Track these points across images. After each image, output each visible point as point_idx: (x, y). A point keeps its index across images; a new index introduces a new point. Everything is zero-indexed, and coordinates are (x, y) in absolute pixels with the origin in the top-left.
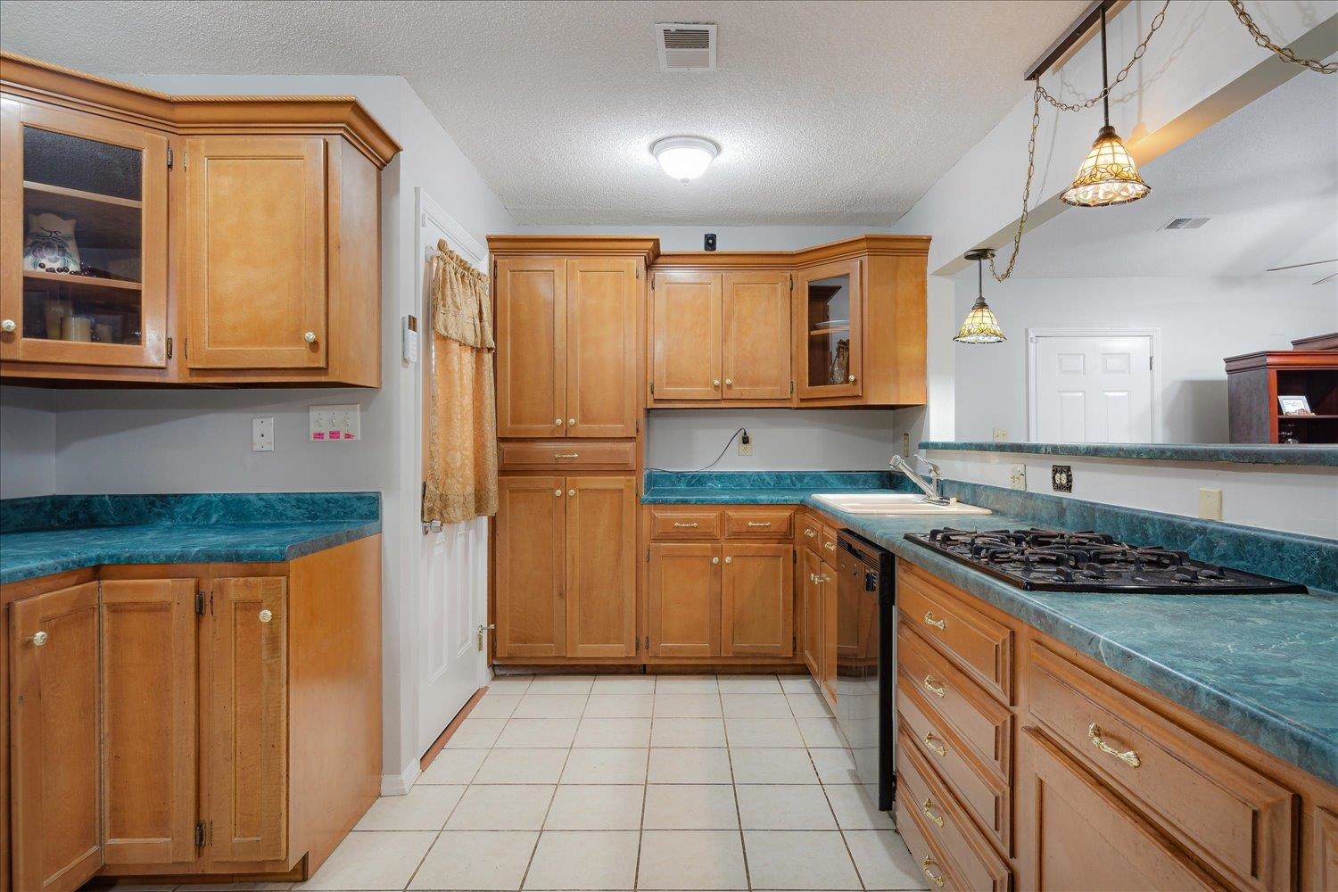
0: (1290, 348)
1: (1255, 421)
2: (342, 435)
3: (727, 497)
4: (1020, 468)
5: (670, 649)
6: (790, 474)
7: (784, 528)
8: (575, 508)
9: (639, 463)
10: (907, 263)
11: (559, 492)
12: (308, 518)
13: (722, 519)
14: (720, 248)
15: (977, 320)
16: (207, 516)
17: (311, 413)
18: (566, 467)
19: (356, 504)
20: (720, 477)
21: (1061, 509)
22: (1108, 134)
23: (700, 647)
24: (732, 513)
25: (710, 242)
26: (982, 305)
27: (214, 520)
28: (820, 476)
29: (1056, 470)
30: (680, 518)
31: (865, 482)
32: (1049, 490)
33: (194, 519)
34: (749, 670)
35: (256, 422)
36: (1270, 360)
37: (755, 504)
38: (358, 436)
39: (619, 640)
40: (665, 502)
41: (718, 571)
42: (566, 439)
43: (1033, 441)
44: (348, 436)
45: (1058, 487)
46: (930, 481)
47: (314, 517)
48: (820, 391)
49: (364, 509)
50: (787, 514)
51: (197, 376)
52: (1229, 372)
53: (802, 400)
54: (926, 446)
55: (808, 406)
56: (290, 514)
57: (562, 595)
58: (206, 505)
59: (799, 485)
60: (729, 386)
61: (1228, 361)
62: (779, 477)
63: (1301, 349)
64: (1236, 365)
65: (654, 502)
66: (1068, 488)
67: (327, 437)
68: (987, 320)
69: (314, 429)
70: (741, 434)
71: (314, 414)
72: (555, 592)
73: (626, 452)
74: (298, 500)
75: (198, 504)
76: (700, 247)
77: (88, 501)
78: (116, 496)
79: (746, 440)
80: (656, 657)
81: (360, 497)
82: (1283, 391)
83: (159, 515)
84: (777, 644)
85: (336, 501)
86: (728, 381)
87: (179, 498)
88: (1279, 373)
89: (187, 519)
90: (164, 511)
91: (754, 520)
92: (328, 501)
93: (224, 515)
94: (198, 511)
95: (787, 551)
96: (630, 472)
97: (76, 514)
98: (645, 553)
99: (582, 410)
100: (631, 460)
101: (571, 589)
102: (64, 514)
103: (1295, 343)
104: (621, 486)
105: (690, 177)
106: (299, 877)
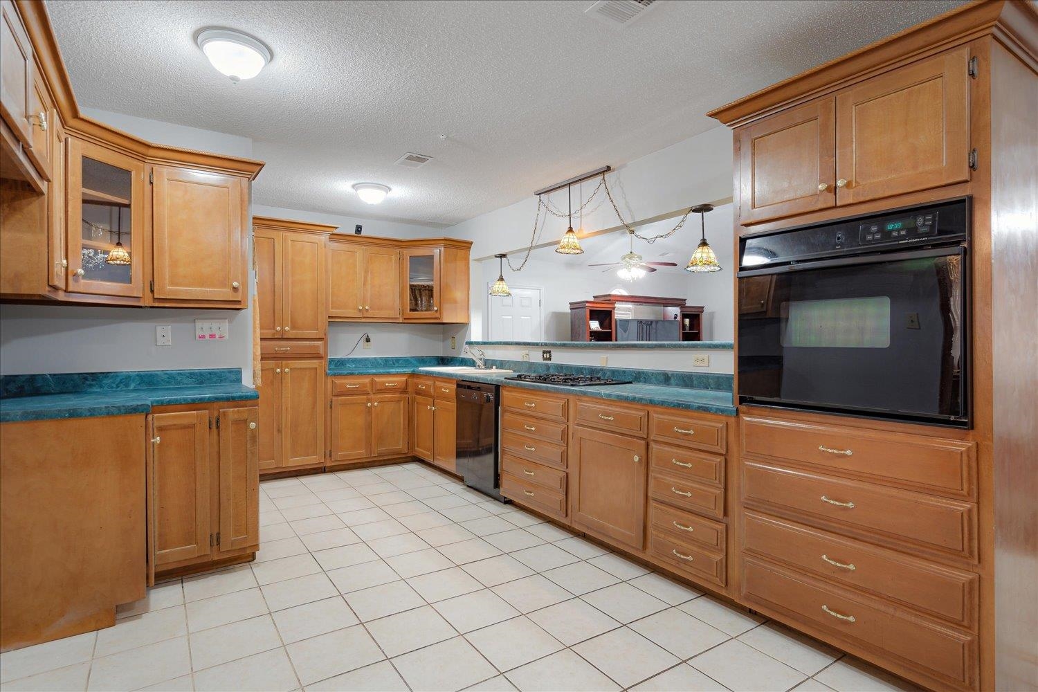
0: (592, 299)
1: (581, 331)
2: (217, 337)
3: (374, 371)
4: (527, 352)
5: (344, 456)
6: (392, 359)
7: (404, 386)
8: (288, 380)
9: (326, 354)
10: (461, 253)
11: (278, 370)
12: (197, 384)
13: (373, 383)
14: (364, 233)
15: (501, 286)
16: (127, 385)
17: (197, 324)
18: (282, 356)
19: (228, 375)
20: (354, 361)
21: (548, 367)
22: (571, 230)
23: (361, 453)
24: (377, 379)
25: (359, 229)
26: (501, 279)
27: (132, 387)
28: (408, 360)
29: (544, 352)
30: (349, 383)
31: (430, 362)
32: (541, 361)
33: (118, 387)
34: (382, 463)
35: (159, 329)
36: (587, 305)
37: (389, 374)
38: (227, 337)
39: (314, 453)
40: (340, 375)
41: (369, 410)
42: (282, 339)
43: (490, 340)
44: (221, 337)
45: (545, 359)
46: (481, 359)
47: (202, 383)
48: (416, 314)
49: (233, 377)
50: (404, 379)
51: (158, 302)
52: (571, 309)
53: (405, 319)
54: (470, 343)
55: (407, 322)
56: (185, 381)
57: (280, 431)
58: (126, 378)
59: (397, 365)
60: (367, 310)
61: (571, 304)
62: (386, 360)
63: (597, 300)
64: (575, 306)
65: (335, 375)
66: (550, 359)
67: (207, 337)
68: (505, 286)
69: (199, 333)
70: (365, 337)
71: (199, 324)
72: (275, 430)
73: (318, 347)
74: (191, 374)
75: (121, 378)
76: (352, 232)
77: (32, 378)
78: (55, 375)
79: (368, 340)
80: (336, 461)
81: (230, 371)
82: (591, 319)
83: (91, 386)
84: (401, 446)
85: (215, 373)
86: (367, 307)
87: (106, 375)
88: (591, 311)
89: (112, 387)
90: (94, 383)
91: (389, 383)
92: (210, 373)
93: (139, 384)
94: (121, 382)
95: (405, 398)
96: (319, 357)
97: (22, 387)
98: (329, 403)
99: (292, 322)
100: (322, 351)
101: (286, 426)
102: (12, 387)
103: (595, 297)
104: (314, 366)
105: (375, 204)
106: (251, 559)
